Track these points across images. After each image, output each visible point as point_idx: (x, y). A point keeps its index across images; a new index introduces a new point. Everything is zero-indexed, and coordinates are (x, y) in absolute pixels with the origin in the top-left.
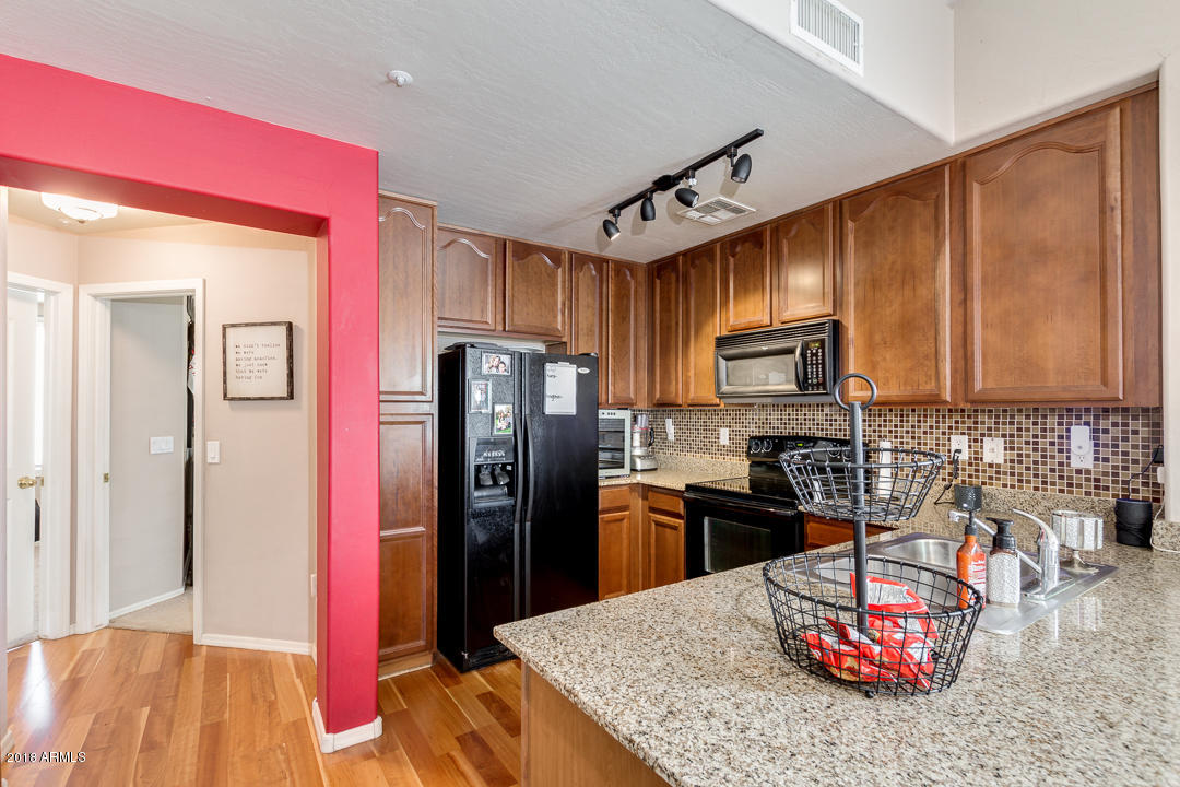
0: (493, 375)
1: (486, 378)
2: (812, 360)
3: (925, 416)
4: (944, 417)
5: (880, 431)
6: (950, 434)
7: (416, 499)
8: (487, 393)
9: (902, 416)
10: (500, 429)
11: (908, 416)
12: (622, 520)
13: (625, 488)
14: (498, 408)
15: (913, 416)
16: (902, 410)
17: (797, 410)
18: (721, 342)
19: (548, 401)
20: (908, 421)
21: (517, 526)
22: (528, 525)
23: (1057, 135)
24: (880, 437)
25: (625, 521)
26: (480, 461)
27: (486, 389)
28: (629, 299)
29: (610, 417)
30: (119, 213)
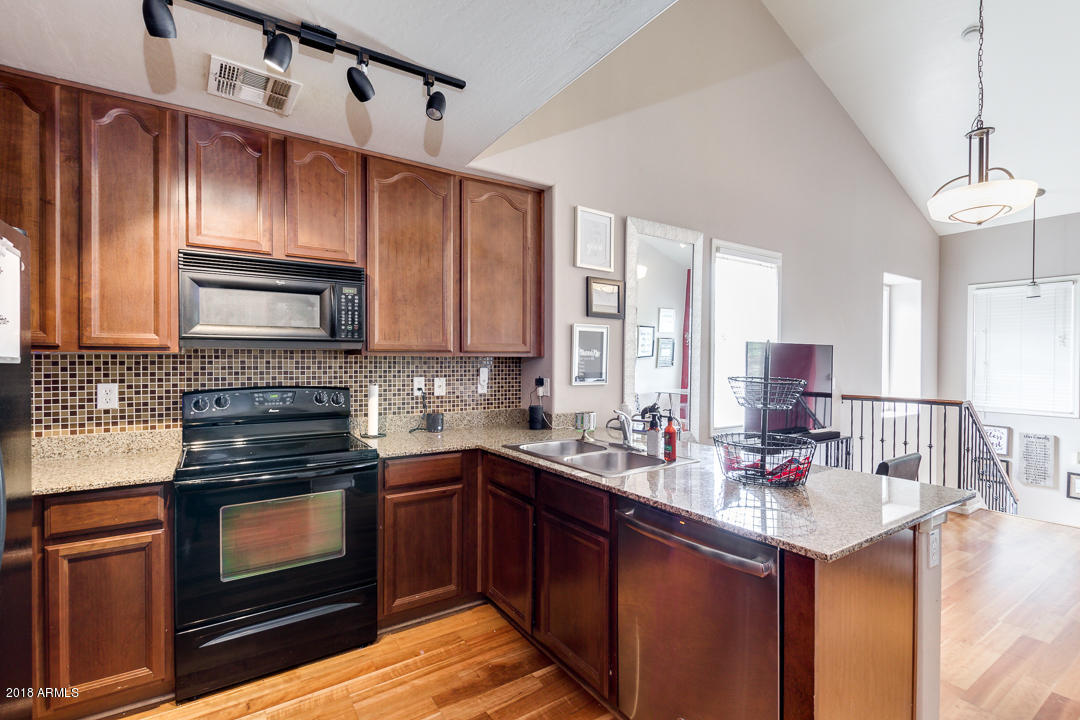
2: (347, 306)
3: (395, 363)
4: (408, 363)
5: (371, 377)
6: (413, 376)
9: (376, 363)
11: (380, 363)
15: (385, 363)
16: (376, 357)
17: (256, 357)
20: (381, 368)
23: (509, 193)
24: (371, 381)
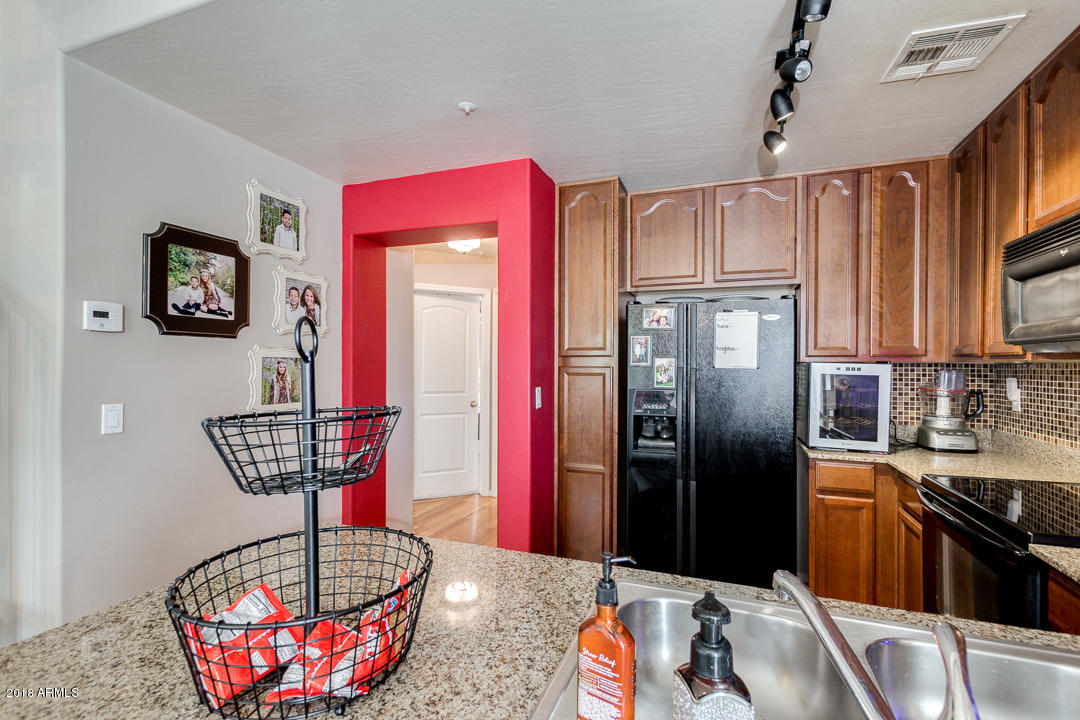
0: (653, 329)
1: (646, 332)
7: (598, 441)
8: (646, 347)
10: (661, 382)
12: (861, 508)
13: (864, 467)
14: (659, 362)
18: (1015, 251)
19: (718, 354)
21: (680, 483)
22: (693, 484)
25: (864, 511)
26: (639, 411)
27: (646, 343)
28: (911, 213)
29: (851, 373)
30: (482, 244)
